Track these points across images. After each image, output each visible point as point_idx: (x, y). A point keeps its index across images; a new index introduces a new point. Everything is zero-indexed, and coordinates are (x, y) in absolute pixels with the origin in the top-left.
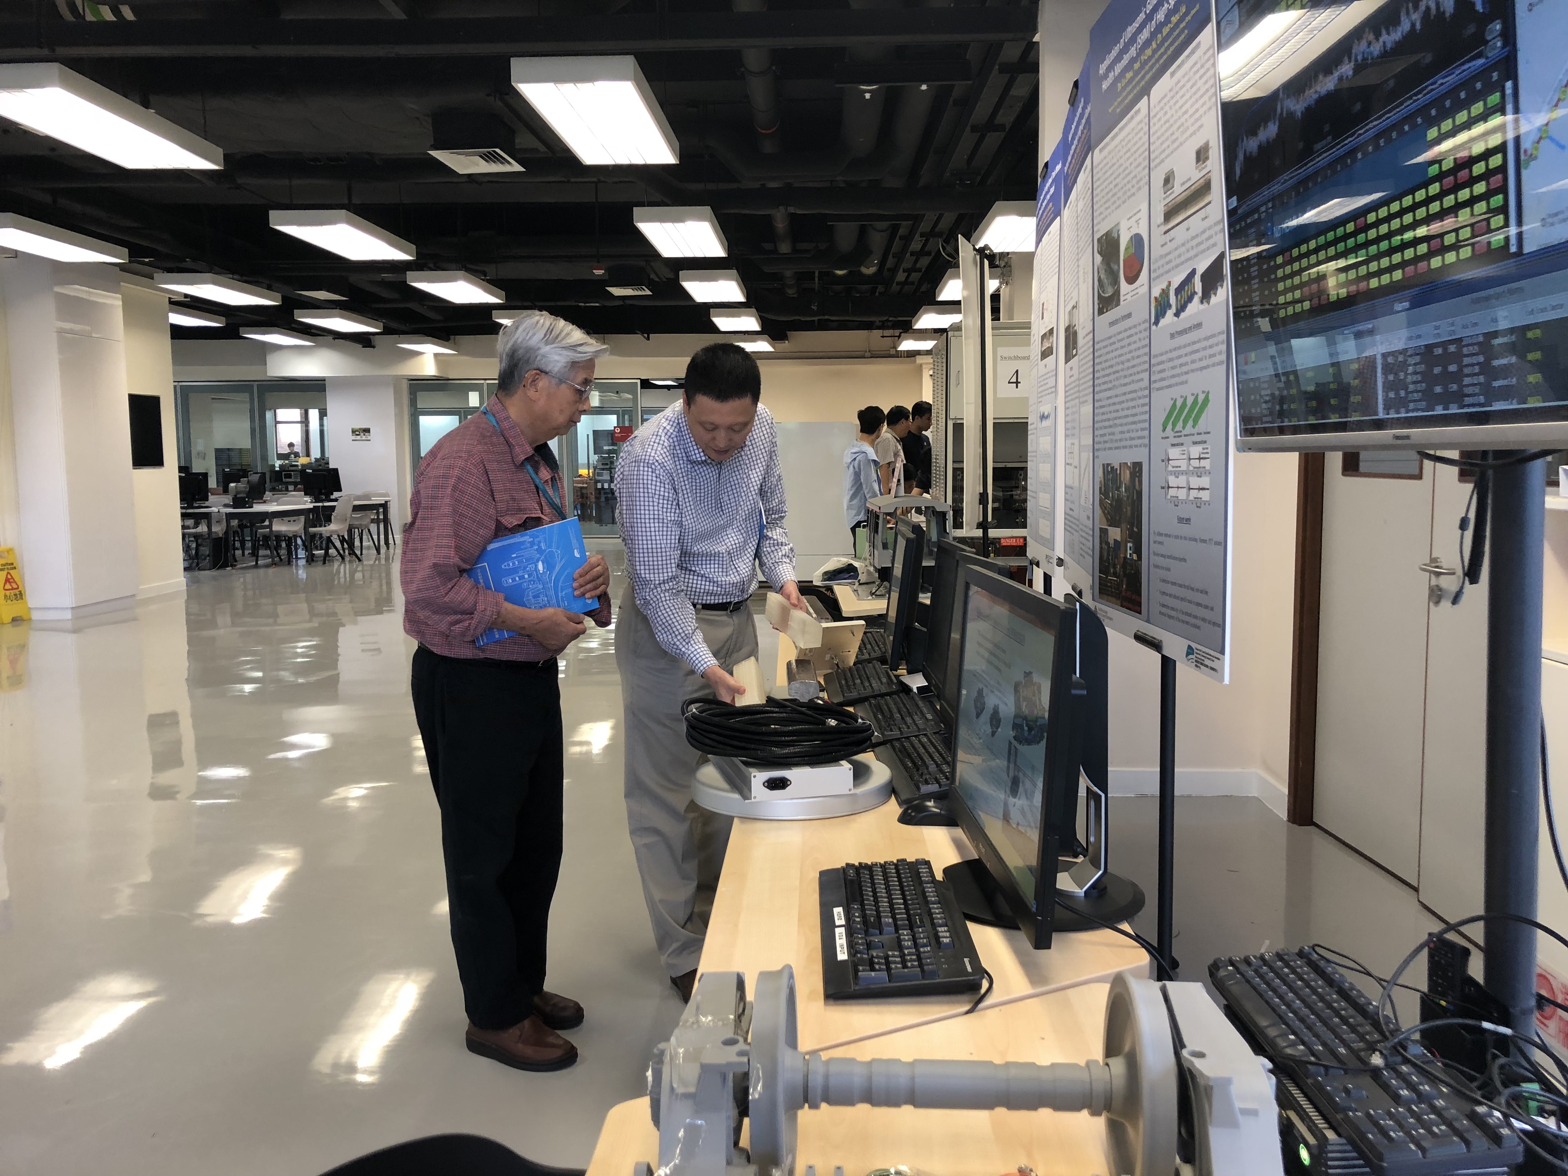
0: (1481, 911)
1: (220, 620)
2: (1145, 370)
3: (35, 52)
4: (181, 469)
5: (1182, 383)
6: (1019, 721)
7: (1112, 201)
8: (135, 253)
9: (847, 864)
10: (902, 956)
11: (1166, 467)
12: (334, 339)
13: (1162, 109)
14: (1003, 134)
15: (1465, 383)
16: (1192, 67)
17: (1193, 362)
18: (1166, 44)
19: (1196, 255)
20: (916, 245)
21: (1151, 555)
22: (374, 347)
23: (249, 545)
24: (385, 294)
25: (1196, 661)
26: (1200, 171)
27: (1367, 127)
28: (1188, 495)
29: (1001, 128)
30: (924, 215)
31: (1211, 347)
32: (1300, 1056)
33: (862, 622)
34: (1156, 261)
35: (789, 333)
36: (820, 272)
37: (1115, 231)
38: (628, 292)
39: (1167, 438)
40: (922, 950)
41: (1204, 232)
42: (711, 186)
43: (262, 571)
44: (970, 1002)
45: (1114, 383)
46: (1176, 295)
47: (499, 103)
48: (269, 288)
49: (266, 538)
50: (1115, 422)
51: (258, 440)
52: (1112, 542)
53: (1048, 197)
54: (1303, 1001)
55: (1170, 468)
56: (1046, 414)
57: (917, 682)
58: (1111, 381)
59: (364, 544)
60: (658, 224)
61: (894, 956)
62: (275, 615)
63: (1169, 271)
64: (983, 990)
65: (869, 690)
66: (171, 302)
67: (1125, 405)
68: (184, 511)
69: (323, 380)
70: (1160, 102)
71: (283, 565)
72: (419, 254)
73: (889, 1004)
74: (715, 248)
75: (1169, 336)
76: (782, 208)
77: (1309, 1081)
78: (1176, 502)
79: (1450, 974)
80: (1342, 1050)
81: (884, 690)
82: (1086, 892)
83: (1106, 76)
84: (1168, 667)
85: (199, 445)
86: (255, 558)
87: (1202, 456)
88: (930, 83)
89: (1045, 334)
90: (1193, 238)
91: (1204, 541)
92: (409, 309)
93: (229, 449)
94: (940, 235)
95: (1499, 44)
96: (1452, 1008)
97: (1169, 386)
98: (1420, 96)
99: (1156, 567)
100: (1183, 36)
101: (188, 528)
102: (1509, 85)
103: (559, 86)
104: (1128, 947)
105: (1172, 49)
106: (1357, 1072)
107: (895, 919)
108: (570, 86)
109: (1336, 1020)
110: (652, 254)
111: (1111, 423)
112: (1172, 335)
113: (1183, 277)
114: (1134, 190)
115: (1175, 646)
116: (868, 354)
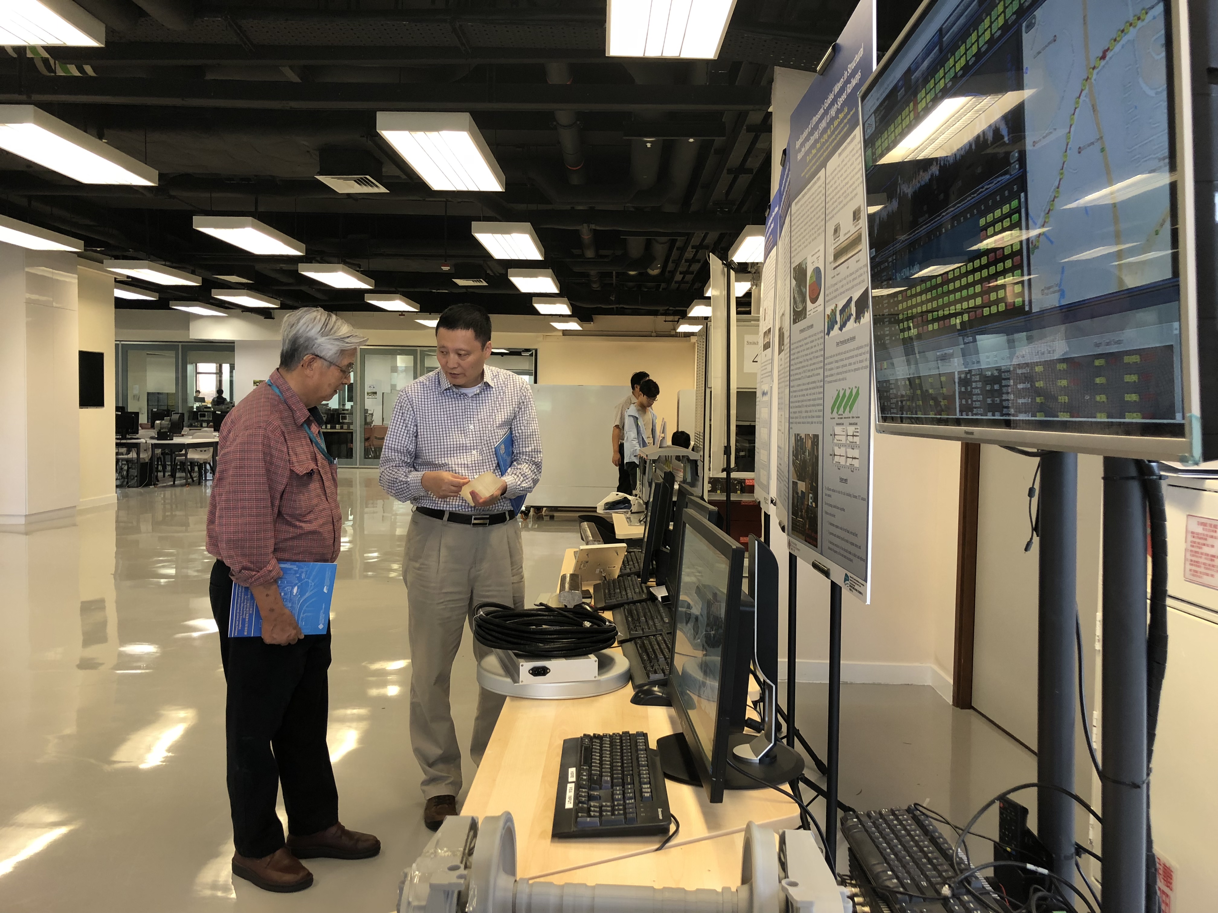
0: (1035, 780)
1: (143, 527)
2: (820, 368)
3: (16, 97)
4: (118, 409)
5: (843, 379)
6: (708, 630)
7: (802, 241)
8: (89, 243)
9: (585, 735)
10: (613, 807)
11: (833, 440)
12: (242, 311)
13: (833, 178)
14: (751, 176)
15: (1004, 398)
16: (851, 152)
17: (850, 364)
18: (836, 133)
19: (853, 287)
20: (689, 254)
21: (824, 504)
22: (273, 318)
23: (169, 468)
24: (284, 279)
25: (850, 586)
26: (855, 227)
27: (947, 211)
28: (846, 462)
29: (750, 171)
30: (694, 233)
31: (861, 355)
32: (893, 888)
33: (624, 545)
34: (829, 288)
35: (594, 316)
36: (617, 272)
37: (804, 263)
38: (469, 283)
39: (834, 418)
40: (627, 802)
41: (857, 271)
42: (533, 207)
43: (178, 490)
44: (660, 842)
45: (802, 375)
46: (840, 315)
47: (370, 143)
48: (193, 272)
49: (183, 464)
50: (803, 403)
51: (180, 387)
52: (800, 493)
53: (770, 230)
54: (904, 846)
55: (835, 441)
56: (765, 391)
57: (662, 592)
58: (800, 373)
60: (490, 235)
61: (606, 806)
62: (186, 524)
63: (835, 297)
64: (671, 833)
65: (625, 598)
66: (116, 281)
67: (809, 392)
68: (119, 441)
69: (232, 343)
70: (832, 174)
71: (195, 485)
72: (307, 251)
73: (599, 842)
74: (534, 253)
75: (836, 344)
76: (585, 225)
77: (898, 906)
78: (839, 467)
79: (1013, 828)
80: (924, 884)
81: (636, 598)
82: (760, 759)
83: (800, 150)
84: (835, 590)
85: (134, 389)
86: (173, 479)
87: (855, 434)
88: (695, 138)
89: (766, 332)
90: (851, 274)
91: (855, 497)
92: (301, 290)
93: (158, 393)
94: (707, 248)
95: (1017, 166)
96: (1014, 853)
97: (835, 381)
98: (975, 195)
99: (827, 513)
100: (846, 129)
101: (122, 454)
102: (1022, 195)
103: (413, 133)
104: (785, 802)
105: (839, 136)
106: (932, 900)
107: (612, 778)
108: (422, 133)
109: (924, 860)
110: (487, 256)
111: (800, 404)
112: (838, 344)
113: (844, 302)
114: (816, 235)
115: (838, 574)
116: (654, 334)
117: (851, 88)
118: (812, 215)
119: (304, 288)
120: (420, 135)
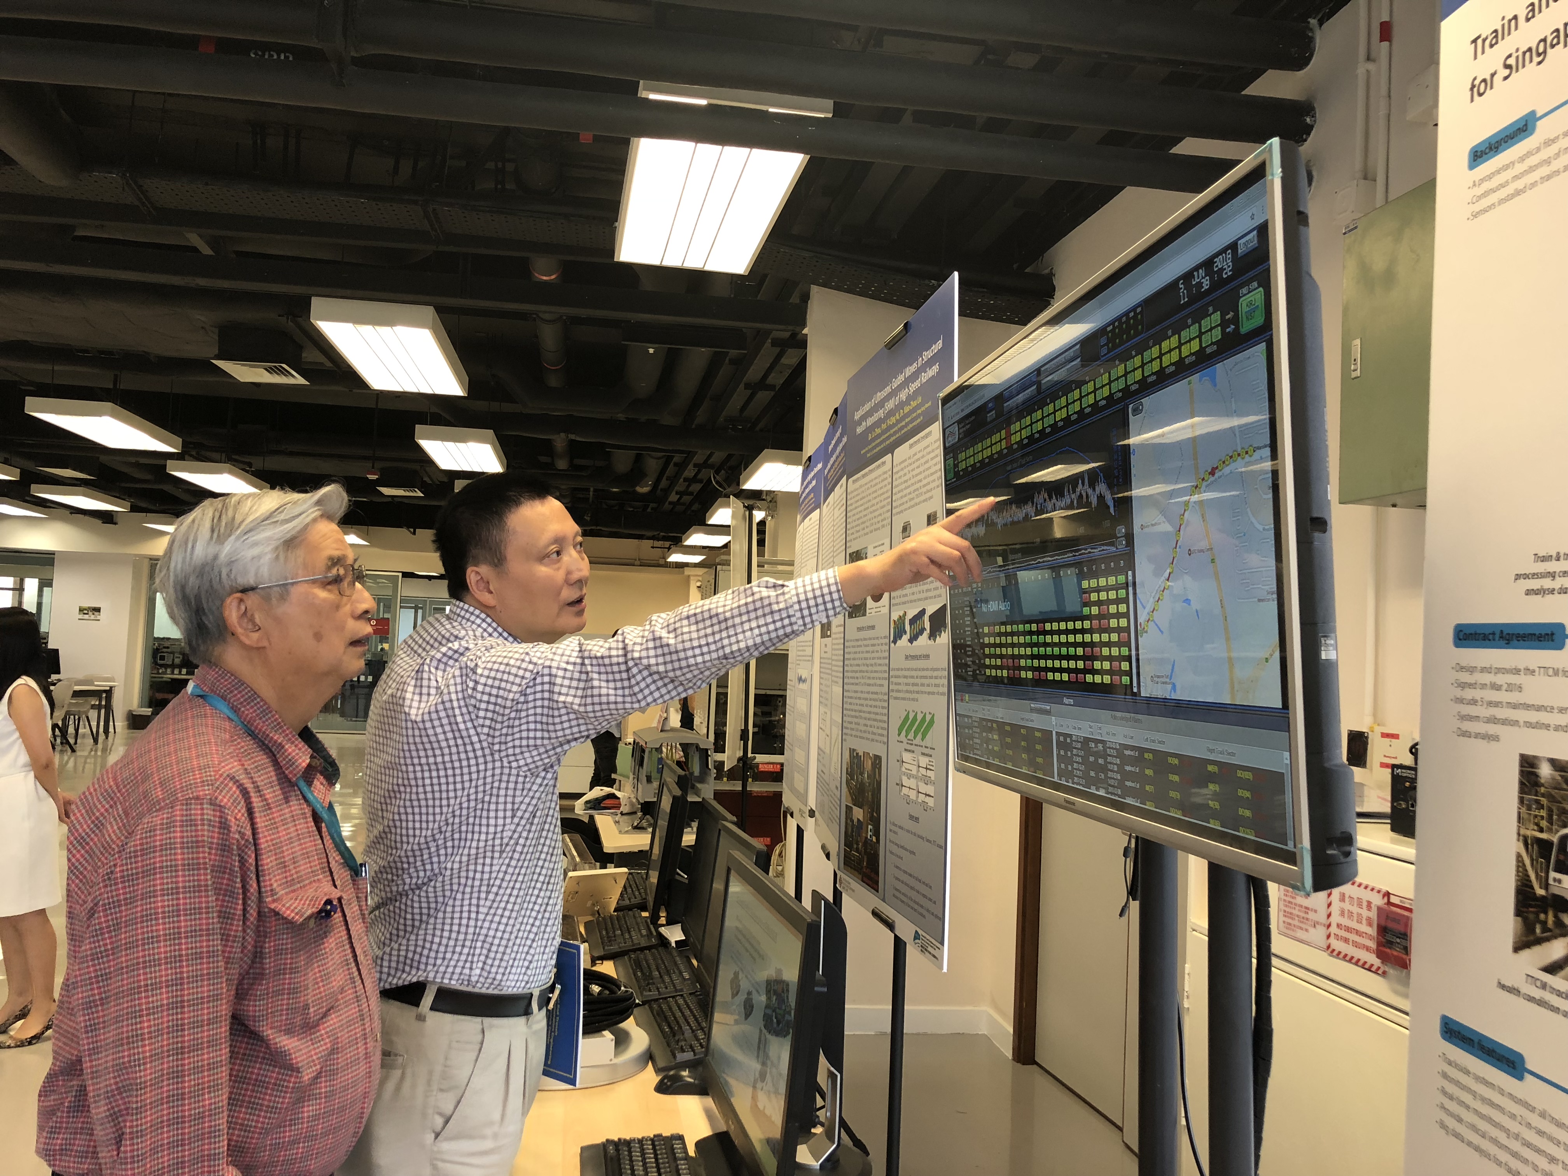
2: (885, 679)
5: (913, 700)
6: (769, 1012)
9: (607, 1140)
11: (901, 767)
12: (72, 513)
13: (902, 469)
14: (773, 393)
15: (1109, 775)
16: (925, 448)
17: (923, 685)
18: (907, 421)
19: (926, 599)
20: (690, 472)
21: (888, 841)
22: (116, 524)
24: (138, 475)
25: (922, 946)
27: (1044, 559)
28: (917, 797)
29: (771, 387)
31: (936, 678)
36: (595, 490)
38: (400, 492)
39: (902, 742)
45: (860, 680)
46: (910, 625)
47: (291, 324)
48: (9, 464)
50: (861, 714)
52: (855, 821)
53: (811, 487)
55: (904, 769)
56: (802, 677)
57: (675, 934)
59: (80, 731)
60: (441, 442)
63: (904, 603)
65: (629, 943)
67: (869, 703)
69: (53, 553)
70: (900, 464)
72: (185, 445)
75: (904, 656)
76: (563, 435)
78: (908, 800)
81: (644, 943)
82: (821, 1165)
83: (859, 423)
84: (899, 947)
87: (928, 767)
88: (707, 348)
91: (928, 841)
94: (711, 467)
95: (1124, 543)
97: (904, 699)
98: (1077, 554)
99: (891, 853)
100: (921, 419)
102: (1130, 573)
103: (357, 326)
108: (369, 328)
110: (427, 461)
111: (857, 714)
112: (907, 657)
113: (915, 612)
114: (880, 525)
115: (906, 929)
116: (638, 563)
117: (927, 378)
118: (875, 502)
119: (168, 488)
120: (367, 330)
